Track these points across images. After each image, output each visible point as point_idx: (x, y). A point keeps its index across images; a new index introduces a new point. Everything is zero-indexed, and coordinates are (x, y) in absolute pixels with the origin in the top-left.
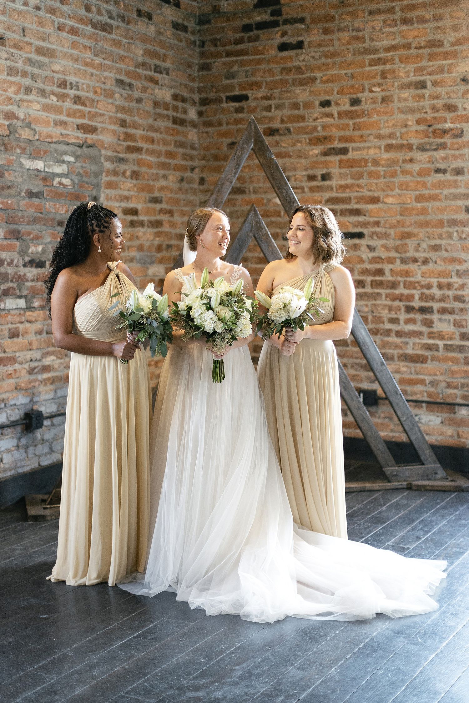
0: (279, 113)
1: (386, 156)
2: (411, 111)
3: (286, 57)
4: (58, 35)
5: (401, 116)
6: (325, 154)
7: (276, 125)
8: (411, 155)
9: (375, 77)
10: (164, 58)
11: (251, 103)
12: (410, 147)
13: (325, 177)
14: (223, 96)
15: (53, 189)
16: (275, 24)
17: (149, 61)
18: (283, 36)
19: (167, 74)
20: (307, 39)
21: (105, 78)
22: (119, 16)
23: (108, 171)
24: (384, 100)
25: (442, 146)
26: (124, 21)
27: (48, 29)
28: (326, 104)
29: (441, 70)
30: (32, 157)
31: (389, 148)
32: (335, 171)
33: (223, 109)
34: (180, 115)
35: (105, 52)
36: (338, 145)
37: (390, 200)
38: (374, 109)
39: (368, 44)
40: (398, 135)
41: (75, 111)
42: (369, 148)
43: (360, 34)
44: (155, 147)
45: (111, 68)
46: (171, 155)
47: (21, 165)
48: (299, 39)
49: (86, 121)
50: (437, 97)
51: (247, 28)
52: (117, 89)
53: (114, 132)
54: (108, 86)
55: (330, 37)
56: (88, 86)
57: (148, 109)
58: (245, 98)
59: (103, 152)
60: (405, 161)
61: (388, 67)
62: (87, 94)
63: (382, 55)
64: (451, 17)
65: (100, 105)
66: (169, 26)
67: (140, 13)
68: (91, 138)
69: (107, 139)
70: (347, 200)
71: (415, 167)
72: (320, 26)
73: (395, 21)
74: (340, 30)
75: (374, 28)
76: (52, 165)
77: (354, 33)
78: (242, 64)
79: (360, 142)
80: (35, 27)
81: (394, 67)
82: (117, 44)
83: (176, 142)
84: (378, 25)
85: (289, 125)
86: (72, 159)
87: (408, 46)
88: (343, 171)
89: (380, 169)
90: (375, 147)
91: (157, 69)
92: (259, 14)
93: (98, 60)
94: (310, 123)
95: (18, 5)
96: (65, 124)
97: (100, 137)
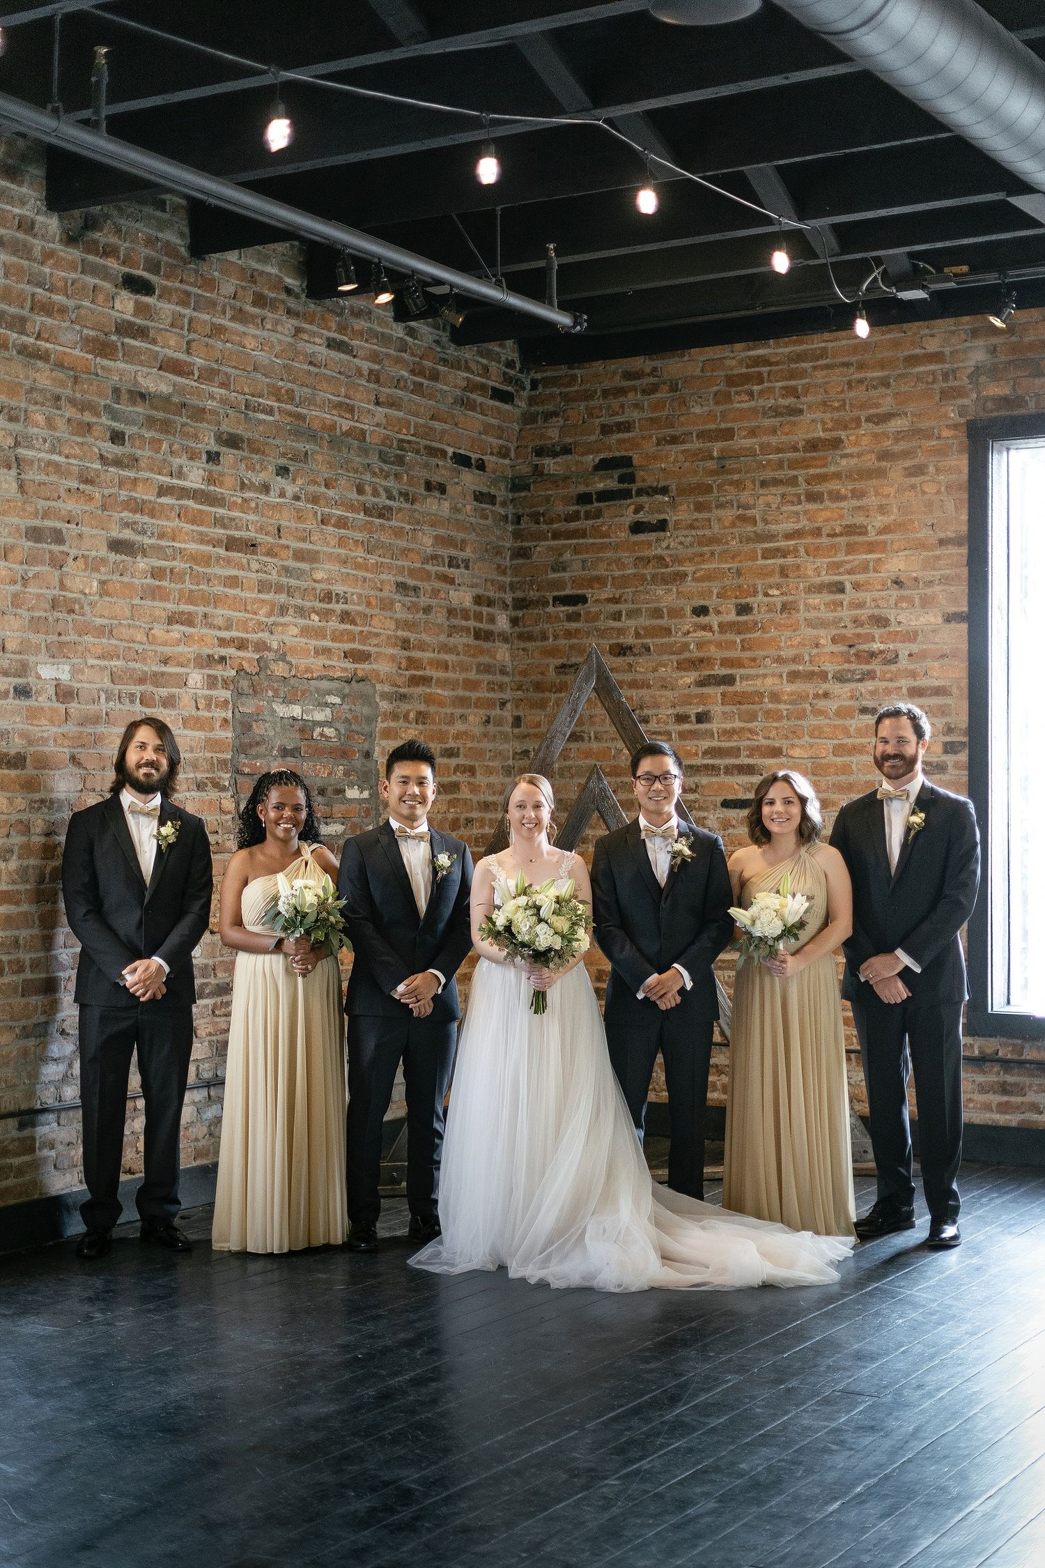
0: (631, 623)
1: (789, 688)
2: (823, 624)
3: (642, 542)
4: (322, 531)
5: (810, 632)
6: (702, 683)
7: (629, 640)
8: (825, 686)
9: (771, 574)
10: (463, 545)
11: (592, 608)
12: (823, 676)
13: (702, 718)
14: (550, 596)
15: (313, 743)
16: (626, 494)
17: (441, 551)
18: (636, 511)
19: (467, 567)
20: (671, 517)
21: (382, 582)
22: (401, 494)
23: (385, 714)
24: (785, 607)
25: (870, 675)
26: (407, 500)
27: (310, 525)
28: (701, 611)
29: (864, 568)
30: (287, 701)
31: (794, 676)
32: (717, 709)
33: (549, 616)
34: (484, 626)
35: (383, 546)
36: (720, 671)
37: (797, 753)
38: (772, 621)
39: (760, 527)
40: (807, 658)
41: (342, 633)
42: (765, 676)
43: (749, 513)
44: (450, 675)
45: (390, 568)
46: (470, 685)
47: (273, 712)
48: (662, 517)
49: (356, 646)
50: (861, 605)
51: (584, 499)
52: (398, 597)
53: (393, 658)
54: (385, 594)
55: (706, 515)
56: (360, 596)
57: (439, 621)
58: (582, 599)
59: (379, 687)
60: (816, 696)
61: (790, 560)
62: (357, 608)
63: (782, 544)
64: (877, 494)
65: (375, 622)
66: (470, 498)
67: (429, 486)
68: (363, 668)
69: (384, 667)
70: (735, 752)
71: (832, 705)
72: (691, 499)
73: (799, 496)
74: (721, 506)
75: (768, 505)
76: (312, 710)
77: (741, 512)
78: (576, 550)
79: (752, 667)
80: (293, 525)
81: (799, 560)
82: (398, 533)
83: (479, 665)
84: (775, 501)
85: (648, 641)
86: (337, 700)
87: (817, 532)
88: (728, 708)
89: (782, 706)
90: (773, 675)
91: (453, 563)
92: (602, 479)
93: (373, 559)
94: (678, 638)
95: (273, 498)
96: (327, 651)
97: (374, 666)
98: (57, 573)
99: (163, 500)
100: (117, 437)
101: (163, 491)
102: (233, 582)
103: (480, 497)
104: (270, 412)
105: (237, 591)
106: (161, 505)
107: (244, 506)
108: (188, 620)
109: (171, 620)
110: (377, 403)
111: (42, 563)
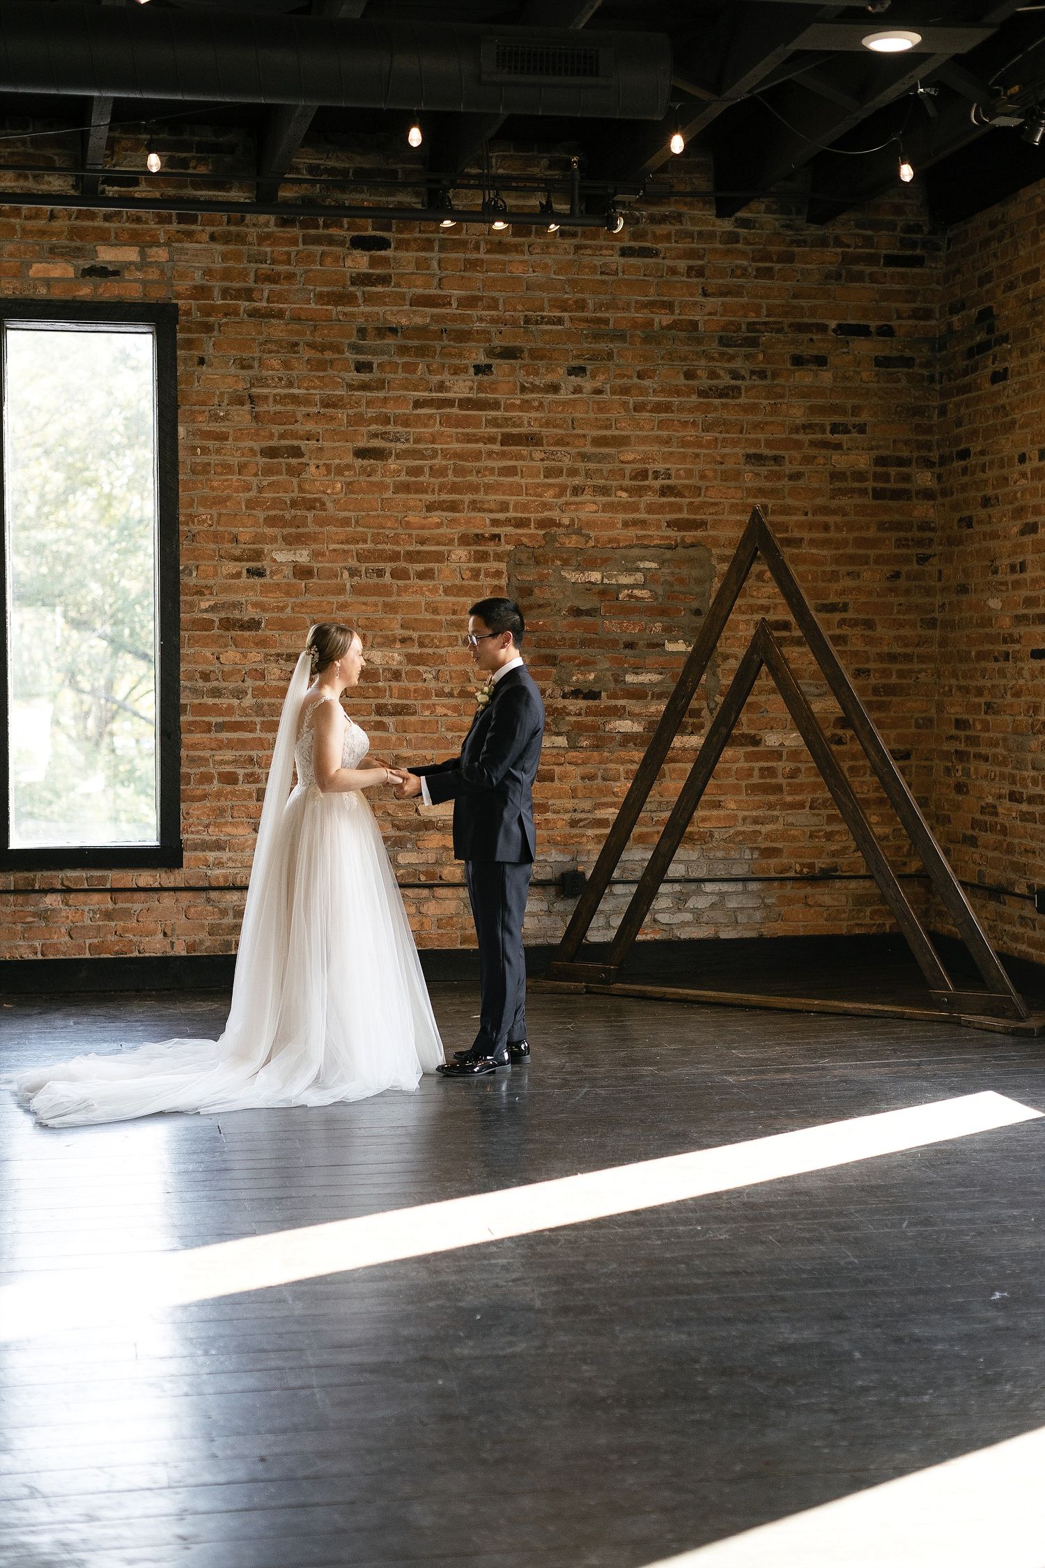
0: (990, 475)
3: (995, 393)
4: (633, 418)
6: (1023, 532)
7: (990, 491)
10: (856, 410)
11: (973, 460)
13: (1022, 567)
14: (954, 452)
15: (618, 603)
16: (989, 345)
17: (817, 420)
18: (994, 362)
19: (863, 432)
20: (1010, 364)
21: (723, 456)
22: (754, 372)
26: (764, 378)
27: (616, 414)
28: (1023, 458)
30: (581, 569)
32: (1030, 558)
33: (955, 471)
34: (892, 485)
35: (725, 423)
36: (1032, 519)
41: (662, 506)
44: (833, 535)
45: (735, 443)
46: (868, 543)
47: (563, 579)
48: (1005, 365)
49: (684, 515)
51: (972, 353)
52: (748, 467)
53: (738, 524)
54: (729, 466)
56: (689, 471)
57: (816, 485)
58: (968, 453)
59: (715, 551)
62: (686, 482)
65: (713, 492)
66: (868, 365)
67: (798, 360)
68: (693, 535)
69: (725, 533)
72: (1020, 344)
76: (616, 575)
78: (967, 404)
80: (592, 415)
82: (752, 408)
83: (882, 524)
85: (998, 491)
86: (653, 565)
88: (1034, 557)
91: (838, 429)
92: (979, 332)
93: (708, 436)
94: (1012, 488)
95: (564, 395)
96: (643, 523)
97: (711, 533)
98: (295, 481)
99: (419, 411)
100: (361, 367)
101: (418, 404)
102: (511, 471)
103: (881, 362)
104: (560, 321)
105: (517, 479)
106: (418, 415)
107: (526, 406)
108: (453, 507)
109: (430, 508)
110: (705, 294)
111: (279, 473)
